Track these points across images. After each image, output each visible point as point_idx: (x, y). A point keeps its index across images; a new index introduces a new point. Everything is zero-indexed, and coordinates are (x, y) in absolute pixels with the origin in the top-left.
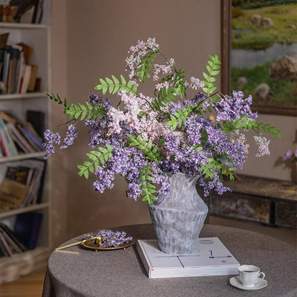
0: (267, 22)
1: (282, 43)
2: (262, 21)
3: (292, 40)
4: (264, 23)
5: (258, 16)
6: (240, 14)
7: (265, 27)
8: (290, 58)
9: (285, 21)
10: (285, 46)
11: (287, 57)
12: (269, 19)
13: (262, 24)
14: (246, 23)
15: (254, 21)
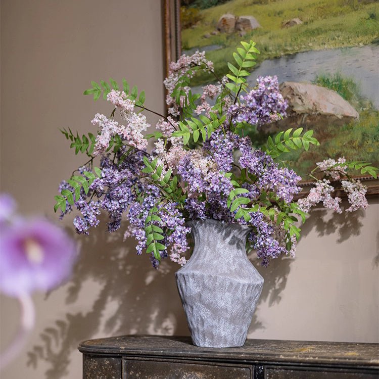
0: (247, 23)
1: (277, 58)
2: (237, 23)
3: (296, 48)
4: (241, 26)
5: (230, 16)
6: (197, 20)
7: (243, 33)
8: (294, 85)
9: (280, 13)
10: (283, 63)
11: (287, 83)
12: (249, 18)
13: (237, 29)
14: (208, 33)
15: (222, 27)
